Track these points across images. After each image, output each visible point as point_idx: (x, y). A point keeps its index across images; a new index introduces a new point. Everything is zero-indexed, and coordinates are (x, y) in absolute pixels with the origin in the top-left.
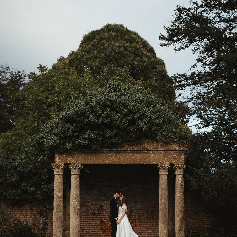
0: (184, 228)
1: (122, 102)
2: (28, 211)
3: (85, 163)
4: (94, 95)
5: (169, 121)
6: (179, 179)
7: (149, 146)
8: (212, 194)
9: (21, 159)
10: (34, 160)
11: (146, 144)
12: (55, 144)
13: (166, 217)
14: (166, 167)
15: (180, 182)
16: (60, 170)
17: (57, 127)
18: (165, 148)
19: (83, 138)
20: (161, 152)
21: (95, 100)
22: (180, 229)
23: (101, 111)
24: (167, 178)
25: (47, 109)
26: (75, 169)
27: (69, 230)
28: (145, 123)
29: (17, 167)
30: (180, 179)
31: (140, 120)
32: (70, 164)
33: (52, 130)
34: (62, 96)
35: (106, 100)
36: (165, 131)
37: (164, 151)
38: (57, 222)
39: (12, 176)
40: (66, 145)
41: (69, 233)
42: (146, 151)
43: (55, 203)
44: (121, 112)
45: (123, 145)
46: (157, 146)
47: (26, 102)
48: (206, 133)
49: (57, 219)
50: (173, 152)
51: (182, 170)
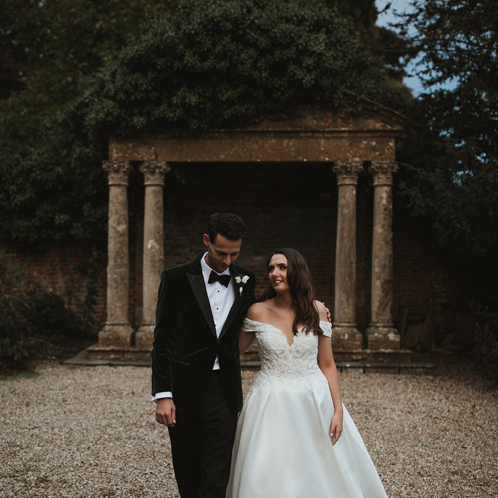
0: (390, 304)
1: (256, 21)
2: (56, 265)
3: (175, 159)
4: (194, 5)
5: (360, 67)
6: (382, 196)
7: (315, 122)
8: (459, 226)
9: (38, 154)
10: (67, 156)
11: (309, 117)
12: (109, 118)
13: (350, 278)
14: (353, 168)
15: (384, 202)
16: (121, 175)
17: (113, 82)
18: (351, 125)
19: (170, 105)
20: (342, 135)
21: (197, 17)
22: (381, 304)
23: (209, 44)
24: (354, 192)
25: (94, 45)
26: (153, 173)
27: (141, 304)
28: (309, 70)
29: (30, 170)
30: (385, 195)
31: (298, 62)
32: (142, 162)
33: (104, 88)
34: (126, 15)
35: (221, 17)
36: (352, 87)
37: (350, 132)
38: (116, 288)
39: (21, 190)
40: (133, 120)
41: (141, 312)
42: (310, 134)
43: (112, 246)
44: (254, 45)
45: (257, 120)
46: (335, 121)
47: (49, 31)
48: (445, 93)
49: (115, 280)
50: (369, 135)
51: (389, 176)
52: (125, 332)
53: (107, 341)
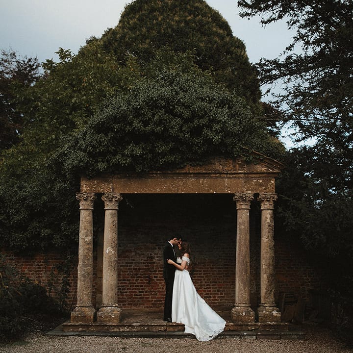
0: (273, 291)
1: (182, 100)
2: (42, 265)
3: (126, 192)
4: (140, 90)
5: (251, 130)
6: (267, 216)
7: (221, 167)
8: (318, 237)
9: (31, 187)
10: (50, 189)
11: (217, 164)
12: (81, 164)
13: (246, 272)
14: (247, 198)
15: (268, 220)
16: (89, 202)
17: (84, 139)
18: (245, 169)
19: (123, 155)
20: (240, 175)
21: (142, 97)
22: (268, 290)
23: (150, 115)
24: (248, 214)
25: (71, 113)
26: (111, 201)
27: (101, 292)
28: (217, 133)
29: (25, 199)
30: (268, 216)
31: (210, 127)
32: (104, 194)
33: (78, 143)
34: (92, 94)
35: (157, 97)
36: (245, 144)
37: (245, 173)
38: (84, 281)
39: (18, 212)
40: (97, 166)
41: (101, 297)
42: (218, 175)
43: (81, 252)
44: (180, 116)
45: (182, 166)
46: (234, 166)
47: (40, 104)
48: (307, 147)
49: (83, 276)
50: (258, 176)
51: (272, 203)
52: (89, 312)
53: (76, 318)
